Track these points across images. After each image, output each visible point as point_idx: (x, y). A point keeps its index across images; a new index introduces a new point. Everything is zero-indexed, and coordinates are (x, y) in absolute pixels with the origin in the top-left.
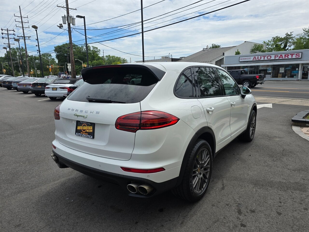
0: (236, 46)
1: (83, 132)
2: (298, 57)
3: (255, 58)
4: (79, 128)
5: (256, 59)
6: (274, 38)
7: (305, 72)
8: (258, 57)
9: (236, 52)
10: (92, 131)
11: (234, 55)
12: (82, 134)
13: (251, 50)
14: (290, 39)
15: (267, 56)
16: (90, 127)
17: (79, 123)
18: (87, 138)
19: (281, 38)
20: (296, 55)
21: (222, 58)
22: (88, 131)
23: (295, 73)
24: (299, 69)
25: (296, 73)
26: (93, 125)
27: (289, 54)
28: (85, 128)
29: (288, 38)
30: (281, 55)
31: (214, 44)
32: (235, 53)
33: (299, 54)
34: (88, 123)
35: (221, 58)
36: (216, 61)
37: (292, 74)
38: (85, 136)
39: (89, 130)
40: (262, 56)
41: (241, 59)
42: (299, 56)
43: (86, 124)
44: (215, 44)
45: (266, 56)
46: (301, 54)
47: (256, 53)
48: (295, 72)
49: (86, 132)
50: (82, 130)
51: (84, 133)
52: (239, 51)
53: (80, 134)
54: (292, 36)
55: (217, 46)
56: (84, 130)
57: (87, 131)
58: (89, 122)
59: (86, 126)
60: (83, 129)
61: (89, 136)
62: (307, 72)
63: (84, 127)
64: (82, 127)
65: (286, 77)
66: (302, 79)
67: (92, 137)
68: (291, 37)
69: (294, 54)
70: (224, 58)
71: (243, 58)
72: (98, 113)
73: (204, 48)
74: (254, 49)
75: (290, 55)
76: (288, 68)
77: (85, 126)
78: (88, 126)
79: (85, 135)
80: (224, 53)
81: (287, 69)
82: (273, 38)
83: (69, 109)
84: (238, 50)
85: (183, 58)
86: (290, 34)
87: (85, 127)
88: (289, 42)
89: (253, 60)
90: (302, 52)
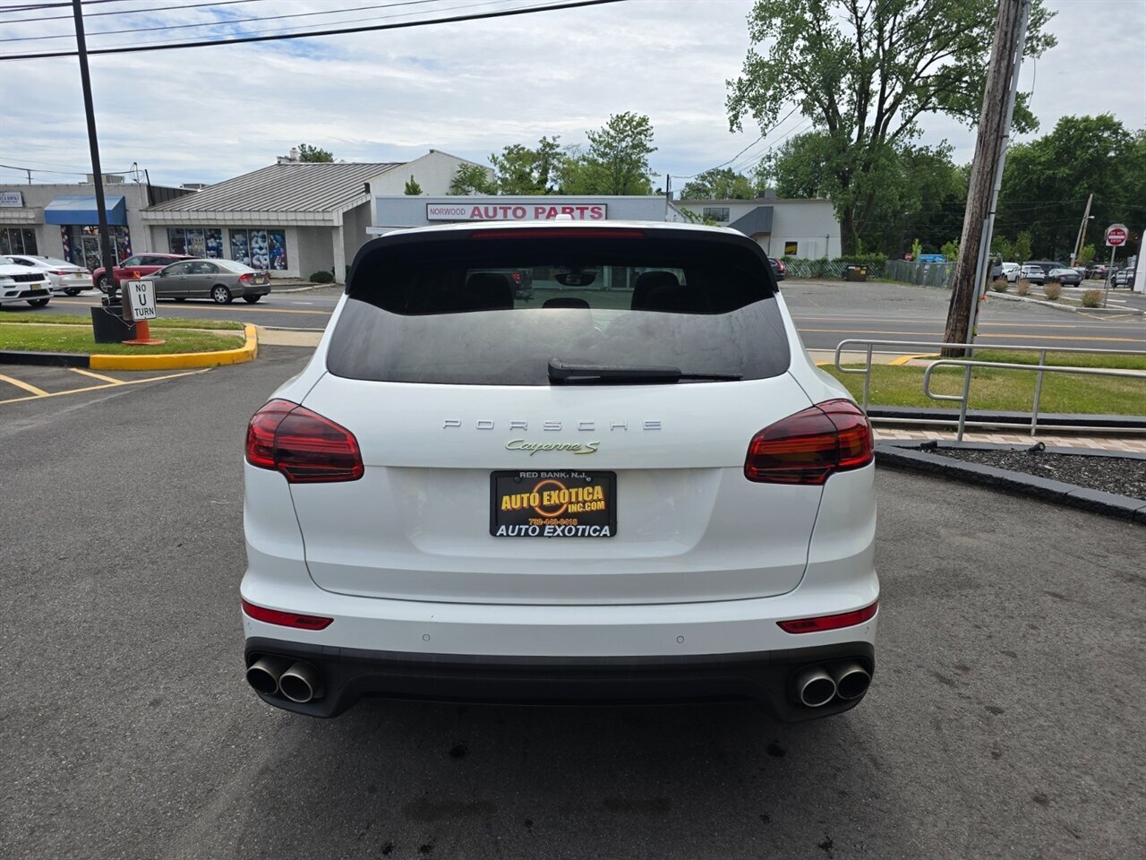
0: (401, 164)
1: (544, 518)
3: (476, 213)
4: (512, 502)
5: (480, 215)
6: (511, 151)
8: (486, 209)
9: (407, 184)
10: (601, 505)
11: (404, 194)
12: (543, 526)
13: (453, 184)
14: (554, 158)
15: (513, 207)
16: (589, 488)
17: (504, 481)
18: (575, 539)
19: (529, 153)
20: (593, 210)
21: (364, 201)
22: (581, 510)
26: (607, 480)
27: (574, 207)
28: (553, 498)
29: (547, 153)
30: (552, 209)
31: (307, 147)
32: (404, 188)
33: (600, 209)
34: (574, 475)
35: (360, 203)
36: (345, 210)
38: (563, 531)
39: (584, 502)
40: (498, 206)
41: (433, 212)
42: (601, 215)
43: (556, 478)
44: (310, 147)
45: (510, 208)
46: (603, 207)
47: (467, 193)
49: (566, 515)
50: (537, 509)
51: (555, 521)
52: (416, 182)
53: (524, 527)
54: (558, 150)
55: (319, 153)
56: (549, 509)
57: (573, 509)
58: (580, 472)
59: (560, 489)
60: (546, 503)
61: (590, 529)
63: (545, 494)
64: (536, 494)
66: (613, 286)
67: (606, 531)
68: (557, 154)
69: (587, 209)
70: (369, 201)
71: (439, 207)
72: (653, 426)
73: (280, 158)
74: (462, 178)
75: (577, 208)
78: (571, 488)
79: (559, 530)
80: (367, 186)
82: (506, 149)
83: (451, 425)
84: (412, 177)
85: (199, 190)
86: (551, 141)
87: (554, 494)
88: (553, 168)
89: (472, 217)
90: (606, 205)
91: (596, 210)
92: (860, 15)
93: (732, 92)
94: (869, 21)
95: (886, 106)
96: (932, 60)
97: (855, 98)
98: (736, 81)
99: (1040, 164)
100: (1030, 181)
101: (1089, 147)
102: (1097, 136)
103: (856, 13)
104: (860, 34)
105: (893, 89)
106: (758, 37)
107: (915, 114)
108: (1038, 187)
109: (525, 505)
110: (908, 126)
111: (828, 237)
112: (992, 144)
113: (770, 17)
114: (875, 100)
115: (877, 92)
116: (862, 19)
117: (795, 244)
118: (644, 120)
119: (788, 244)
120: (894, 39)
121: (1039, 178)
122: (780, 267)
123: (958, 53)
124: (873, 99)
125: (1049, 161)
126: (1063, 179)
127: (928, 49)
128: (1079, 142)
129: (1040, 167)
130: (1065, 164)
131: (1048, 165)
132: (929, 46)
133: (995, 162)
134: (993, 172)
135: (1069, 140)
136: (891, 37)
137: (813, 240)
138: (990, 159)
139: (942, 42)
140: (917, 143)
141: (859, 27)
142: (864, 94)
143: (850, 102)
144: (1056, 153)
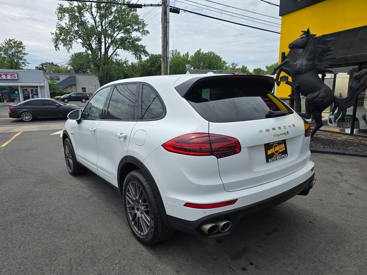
1: (276, 155)
2: (13, 78)
4: (270, 152)
7: (26, 96)
10: (284, 149)
12: (276, 157)
16: (282, 145)
17: (268, 146)
18: (282, 159)
20: (11, 75)
23: (15, 97)
24: (18, 92)
25: (17, 97)
26: (284, 142)
27: (2, 74)
28: (277, 148)
34: (279, 142)
37: (12, 98)
39: (282, 149)
42: (15, 77)
43: (276, 143)
46: (16, 74)
48: (14, 95)
49: (280, 153)
50: (274, 153)
51: (278, 155)
53: (273, 158)
56: (276, 152)
57: (281, 151)
60: (275, 150)
61: (284, 155)
62: (28, 95)
63: (275, 148)
64: (273, 149)
65: (5, 101)
67: (286, 155)
69: (8, 74)
75: (3, 74)
76: (5, 91)
77: (277, 146)
79: (279, 157)
81: (3, 92)
83: (261, 131)
90: (17, 73)
91: (13, 75)
92: (94, 17)
93: (53, 36)
94: (98, 19)
95: (107, 46)
96: (118, 34)
97: (97, 43)
98: (54, 33)
99: (147, 66)
100: (146, 71)
101: (158, 63)
102: (159, 60)
103: (93, 16)
104: (95, 23)
105: (108, 41)
106: (61, 19)
107: (116, 49)
108: (148, 72)
109: (272, 152)
110: (115, 53)
111: (95, 86)
112: (166, 60)
113: (64, 13)
114: (103, 44)
115: (103, 42)
116: (95, 18)
117: (85, 88)
118: (21, 43)
119: (83, 88)
120: (106, 26)
121: (148, 70)
122: (87, 96)
123: (124, 33)
124: (102, 44)
125: (150, 66)
126: (154, 71)
127: (116, 31)
128: (156, 61)
129: (148, 67)
130: (153, 67)
131: (150, 67)
132: (116, 30)
133: (167, 65)
134: (167, 67)
135: (153, 60)
136: (105, 25)
137: (91, 87)
138: (166, 64)
139: (119, 29)
140: (118, 58)
141: (95, 20)
142: (100, 42)
143: (96, 44)
144: (151, 64)
